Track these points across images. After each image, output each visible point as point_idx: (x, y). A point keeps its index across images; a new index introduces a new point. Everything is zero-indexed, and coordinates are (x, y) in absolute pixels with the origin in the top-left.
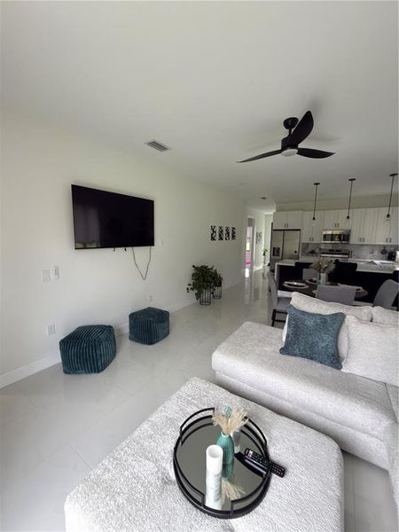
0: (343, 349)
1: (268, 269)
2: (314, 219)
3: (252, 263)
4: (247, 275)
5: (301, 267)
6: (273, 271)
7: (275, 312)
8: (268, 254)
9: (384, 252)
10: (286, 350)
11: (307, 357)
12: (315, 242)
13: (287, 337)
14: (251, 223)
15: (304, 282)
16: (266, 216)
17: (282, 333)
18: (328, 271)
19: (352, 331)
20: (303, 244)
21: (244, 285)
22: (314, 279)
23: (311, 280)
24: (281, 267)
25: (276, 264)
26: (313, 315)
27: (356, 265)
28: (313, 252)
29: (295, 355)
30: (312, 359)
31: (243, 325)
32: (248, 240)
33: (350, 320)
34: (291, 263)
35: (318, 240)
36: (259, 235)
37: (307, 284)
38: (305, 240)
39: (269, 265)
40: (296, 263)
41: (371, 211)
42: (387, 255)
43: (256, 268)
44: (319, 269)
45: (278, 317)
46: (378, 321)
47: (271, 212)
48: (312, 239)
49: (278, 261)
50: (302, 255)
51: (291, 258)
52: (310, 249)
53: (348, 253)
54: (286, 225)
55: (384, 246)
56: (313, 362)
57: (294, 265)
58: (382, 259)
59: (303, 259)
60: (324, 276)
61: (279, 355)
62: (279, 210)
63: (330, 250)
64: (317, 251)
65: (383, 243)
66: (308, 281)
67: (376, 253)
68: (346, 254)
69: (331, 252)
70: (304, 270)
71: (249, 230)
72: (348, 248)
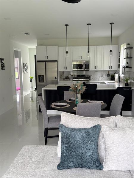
0: (102, 153)
1: (35, 93)
2: (67, 52)
3: (21, 89)
4: (18, 100)
5: (62, 90)
6: (40, 95)
7: (46, 130)
8: (34, 81)
9: (108, 75)
10: (62, 166)
11: (79, 167)
12: (68, 70)
13: (62, 154)
14: (17, 54)
15: (65, 102)
16: (29, 49)
17: (56, 149)
18: (82, 91)
19: (107, 137)
20: (60, 71)
21: (16, 107)
22: (72, 99)
23: (70, 100)
24: (47, 92)
25: (43, 89)
26: (80, 130)
27: (96, 85)
28: (67, 78)
29: (70, 168)
30: (83, 167)
31: (22, 150)
32: (16, 70)
33: (104, 129)
34: (54, 87)
35: (70, 68)
36: (25, 66)
37: (68, 103)
38: (61, 69)
39: (36, 89)
40: (58, 87)
41: (100, 48)
42: (110, 77)
43: (25, 93)
44: (76, 91)
45: (50, 133)
46: (120, 126)
47: (34, 46)
48: (66, 68)
49: (44, 86)
50: (60, 80)
51: (53, 83)
52: (65, 76)
53: (89, 78)
54: (47, 57)
55: (109, 71)
56: (84, 169)
57: (56, 89)
58: (108, 80)
59: (62, 84)
60: (79, 96)
61: (57, 172)
62: (40, 44)
63: (78, 76)
64: (70, 76)
65: (107, 69)
66: (68, 101)
67: (105, 76)
68: (88, 78)
69: (79, 77)
70: (65, 92)
71: (17, 61)
72: (89, 74)
